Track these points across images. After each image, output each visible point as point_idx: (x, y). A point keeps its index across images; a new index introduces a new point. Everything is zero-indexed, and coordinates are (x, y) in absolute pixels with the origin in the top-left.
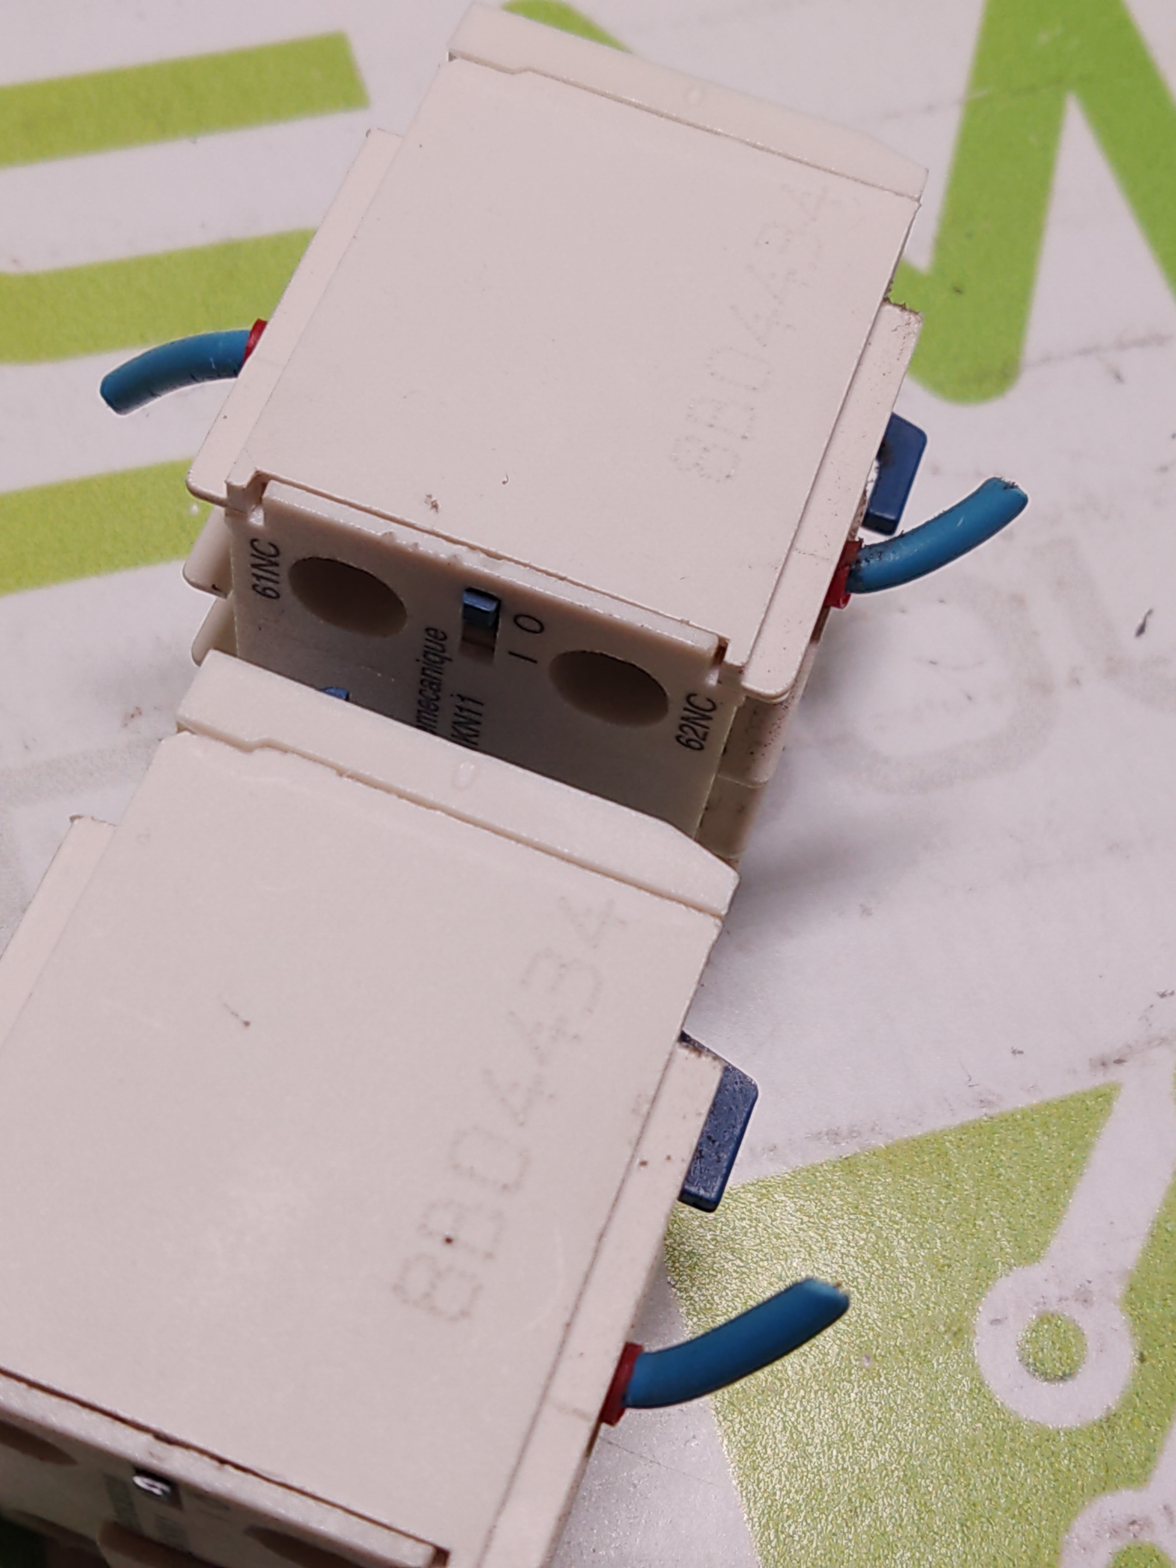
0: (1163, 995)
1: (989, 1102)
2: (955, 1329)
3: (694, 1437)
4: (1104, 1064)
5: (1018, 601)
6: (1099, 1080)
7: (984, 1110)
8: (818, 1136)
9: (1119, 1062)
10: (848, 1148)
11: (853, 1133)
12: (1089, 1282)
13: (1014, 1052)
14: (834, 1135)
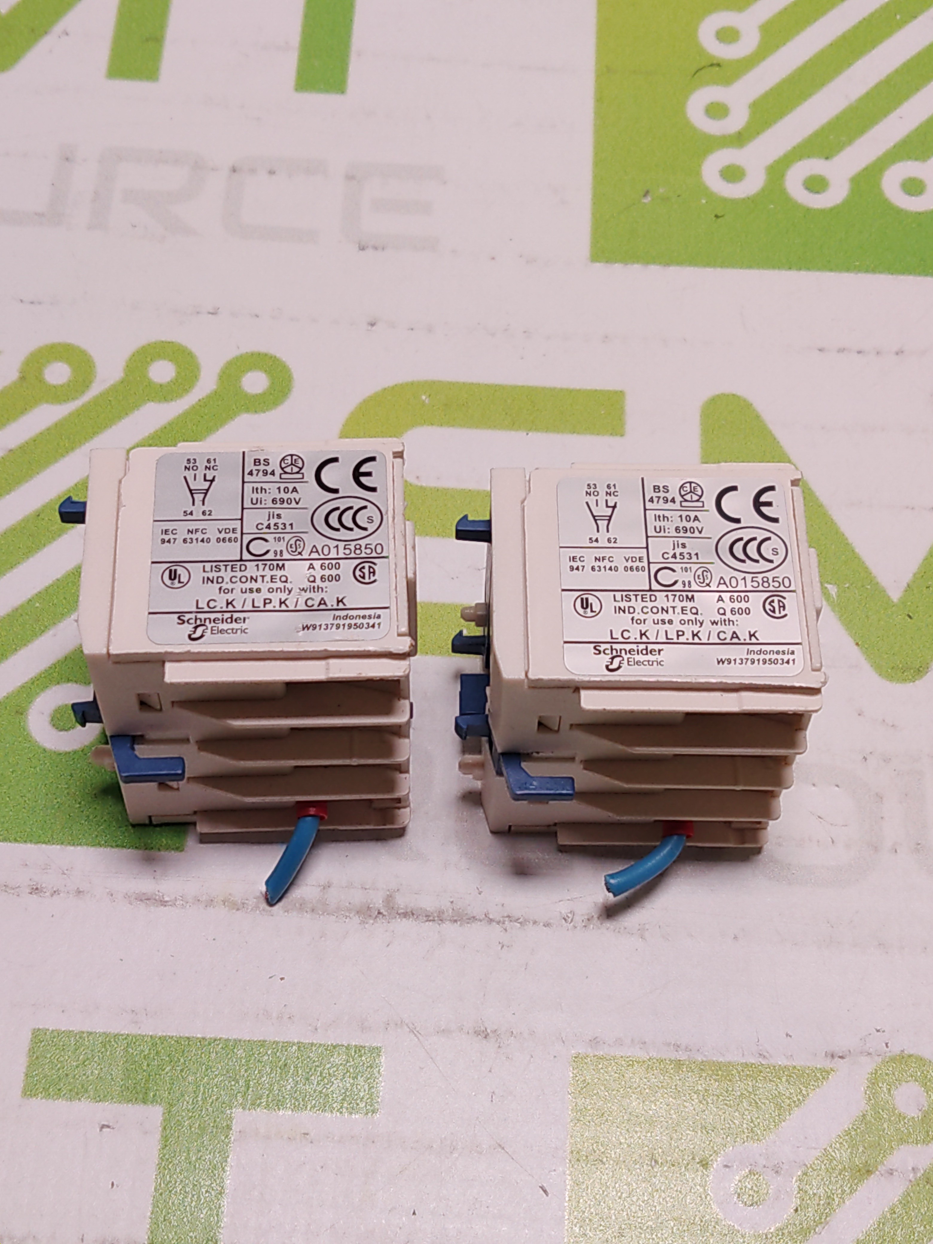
0: (878, 1031)
1: (764, 1057)
2: (704, 1163)
3: (555, 1170)
4: (832, 1056)
5: (880, 797)
6: (828, 1064)
7: (760, 1060)
8: (669, 1044)
9: (841, 1057)
10: (682, 1056)
11: (687, 1049)
12: (783, 1163)
13: (787, 1035)
14: (677, 1047)
